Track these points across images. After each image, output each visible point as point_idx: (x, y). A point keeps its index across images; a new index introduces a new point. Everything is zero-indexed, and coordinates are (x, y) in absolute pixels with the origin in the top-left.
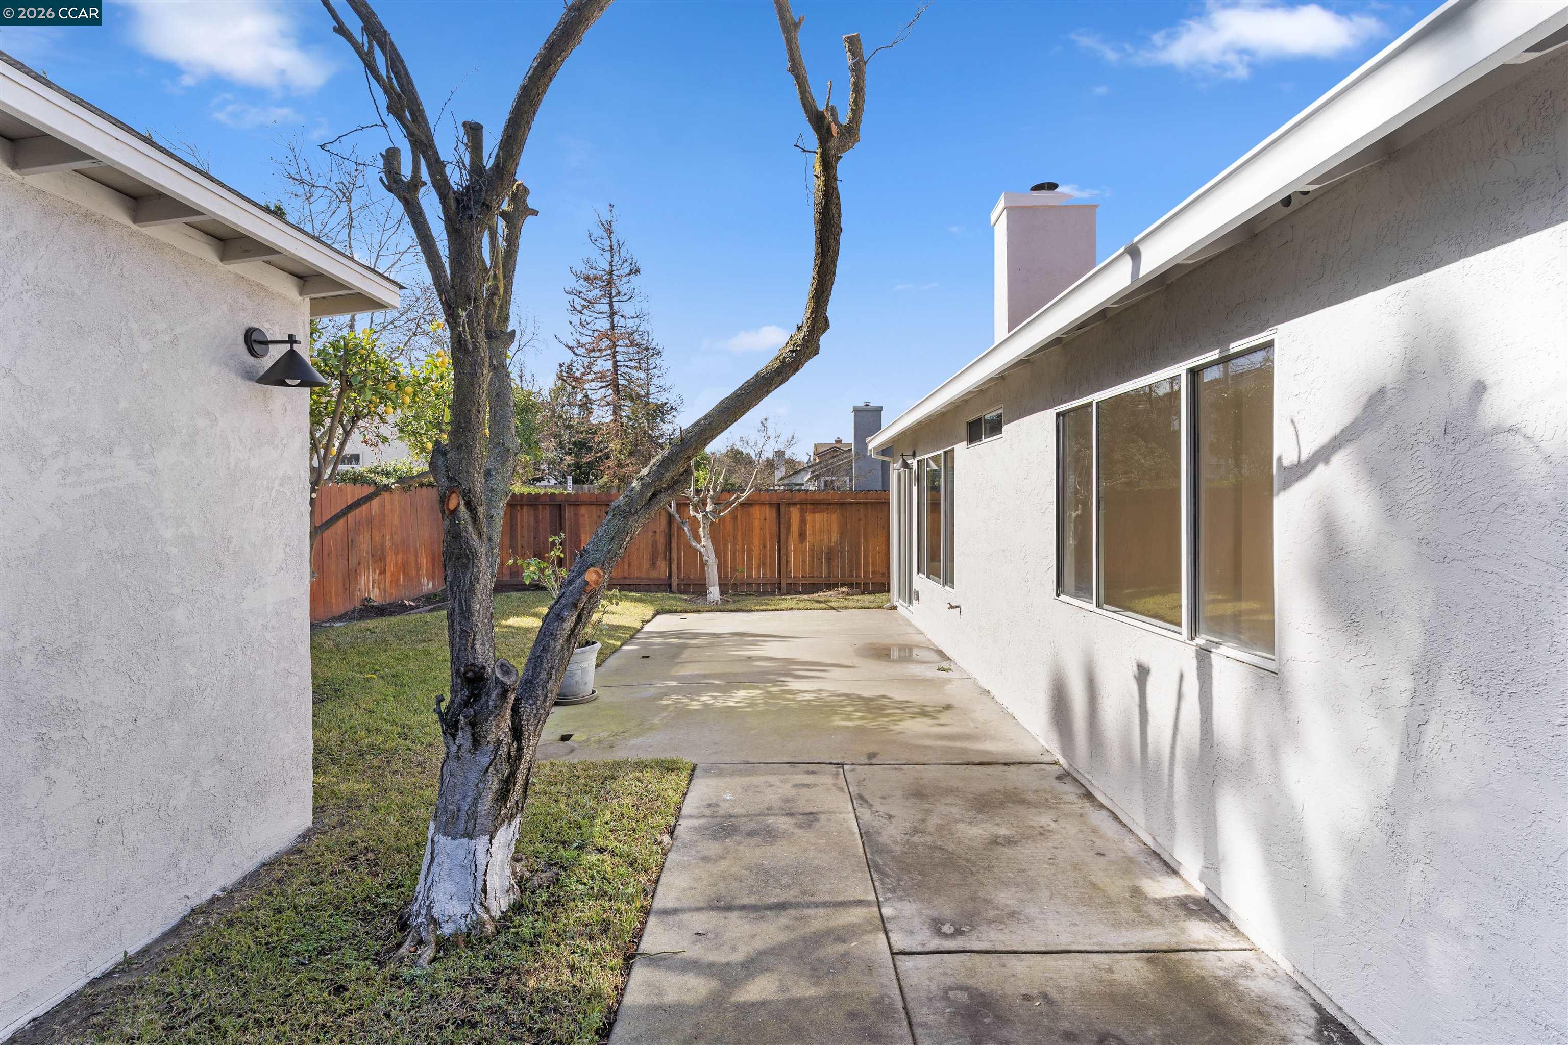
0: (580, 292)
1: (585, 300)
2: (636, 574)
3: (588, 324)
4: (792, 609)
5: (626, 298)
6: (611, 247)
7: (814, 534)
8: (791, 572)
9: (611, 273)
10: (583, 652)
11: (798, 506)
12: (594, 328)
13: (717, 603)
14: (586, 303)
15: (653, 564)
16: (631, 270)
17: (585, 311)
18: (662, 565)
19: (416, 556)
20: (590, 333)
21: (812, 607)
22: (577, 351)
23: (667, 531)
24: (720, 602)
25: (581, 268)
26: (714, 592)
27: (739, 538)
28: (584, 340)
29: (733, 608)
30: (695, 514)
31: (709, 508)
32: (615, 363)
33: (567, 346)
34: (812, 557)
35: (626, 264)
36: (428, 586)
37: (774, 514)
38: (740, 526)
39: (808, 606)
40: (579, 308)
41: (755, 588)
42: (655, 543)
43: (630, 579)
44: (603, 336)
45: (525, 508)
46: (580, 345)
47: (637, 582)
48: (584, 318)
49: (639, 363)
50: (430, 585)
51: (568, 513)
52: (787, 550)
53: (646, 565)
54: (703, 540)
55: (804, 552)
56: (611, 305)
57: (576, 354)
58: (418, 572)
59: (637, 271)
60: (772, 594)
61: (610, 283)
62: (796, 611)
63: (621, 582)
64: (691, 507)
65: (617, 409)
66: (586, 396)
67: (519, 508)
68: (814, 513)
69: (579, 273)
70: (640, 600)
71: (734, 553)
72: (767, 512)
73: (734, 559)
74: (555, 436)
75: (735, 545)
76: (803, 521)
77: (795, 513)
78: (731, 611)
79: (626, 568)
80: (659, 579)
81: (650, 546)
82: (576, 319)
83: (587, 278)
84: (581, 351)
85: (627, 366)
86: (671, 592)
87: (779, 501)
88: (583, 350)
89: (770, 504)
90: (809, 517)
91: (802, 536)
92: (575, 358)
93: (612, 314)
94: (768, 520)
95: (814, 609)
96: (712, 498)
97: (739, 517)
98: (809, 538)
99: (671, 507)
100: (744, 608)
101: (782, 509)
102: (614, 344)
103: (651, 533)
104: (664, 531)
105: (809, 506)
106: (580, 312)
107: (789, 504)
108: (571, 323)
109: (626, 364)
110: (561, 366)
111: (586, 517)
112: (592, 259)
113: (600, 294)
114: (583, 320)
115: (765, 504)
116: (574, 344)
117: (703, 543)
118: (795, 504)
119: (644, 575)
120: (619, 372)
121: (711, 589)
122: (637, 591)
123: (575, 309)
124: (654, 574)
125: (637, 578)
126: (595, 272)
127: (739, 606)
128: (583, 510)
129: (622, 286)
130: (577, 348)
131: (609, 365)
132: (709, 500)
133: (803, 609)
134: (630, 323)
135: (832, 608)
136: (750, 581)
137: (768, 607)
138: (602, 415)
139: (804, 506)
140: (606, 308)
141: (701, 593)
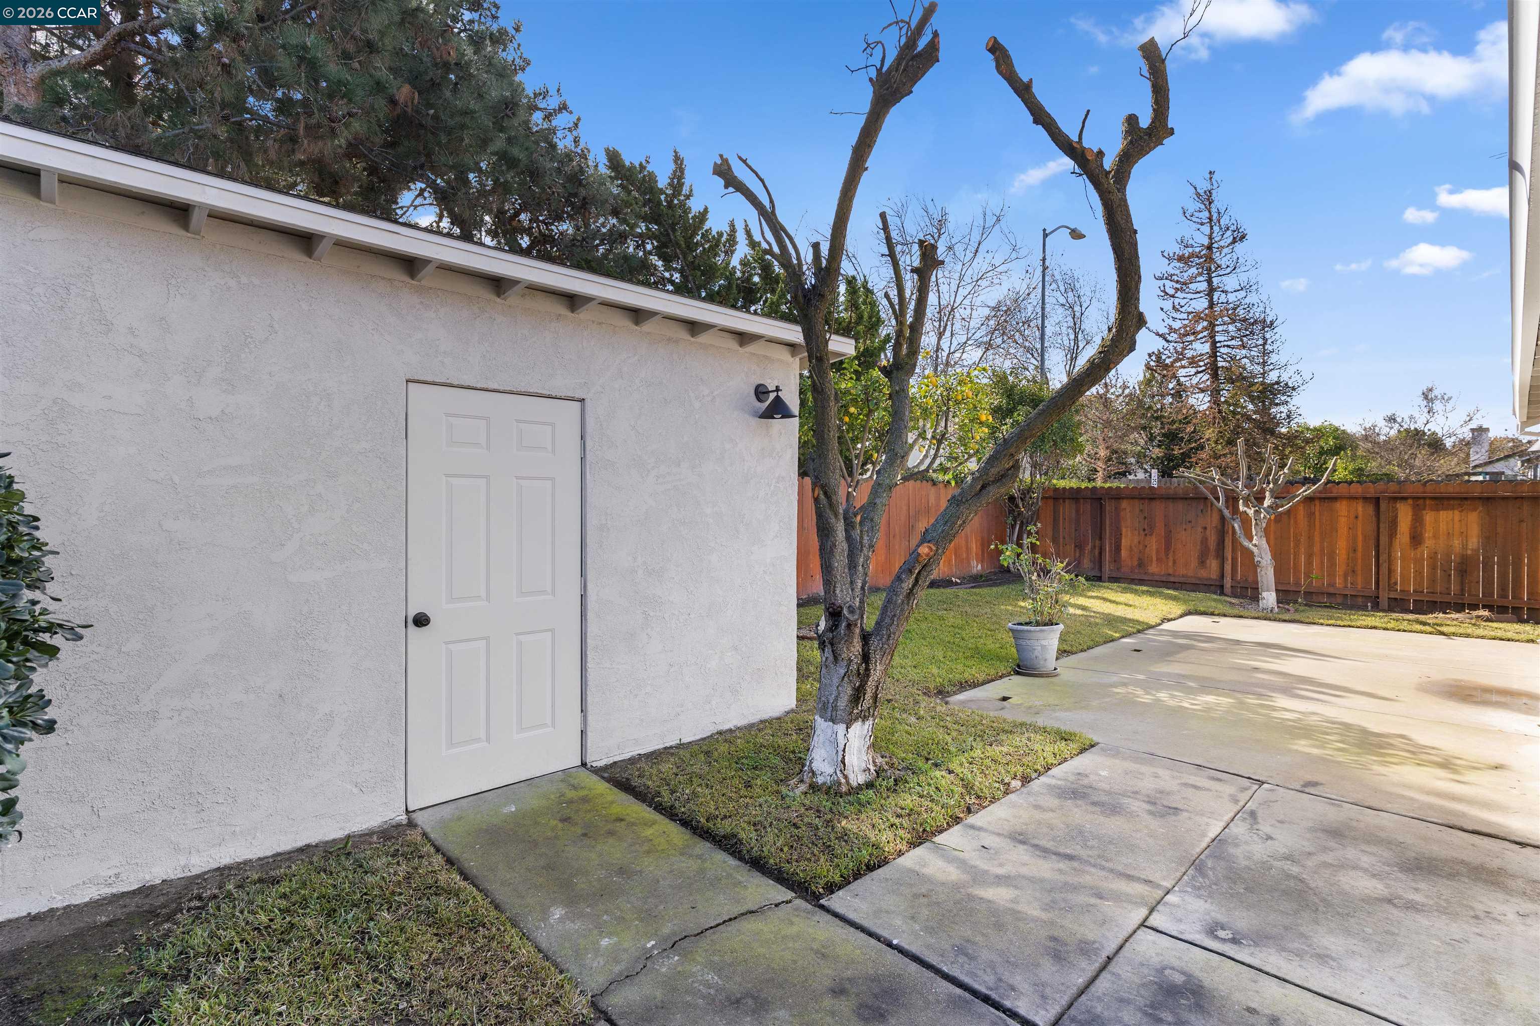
0: (1172, 275)
1: (1177, 282)
2: (1182, 571)
3: (1182, 307)
4: (1375, 628)
5: (1229, 270)
6: (1210, 219)
7: (1435, 536)
8: (1396, 584)
9: (1210, 248)
11: (1410, 501)
12: (1190, 310)
13: (1271, 611)
14: (1178, 286)
15: (1202, 563)
16: (1234, 238)
17: (1179, 294)
18: (1213, 564)
19: (967, 542)
20: (1185, 316)
21: (1409, 628)
22: (1170, 338)
23: (1219, 527)
24: (1276, 609)
25: (1175, 249)
26: (1269, 598)
27: (1317, 538)
28: (1177, 325)
29: (1287, 618)
30: (1245, 509)
31: (1267, 502)
32: (1214, 344)
33: (1157, 334)
34: (1433, 567)
35: (1229, 233)
36: (977, 567)
37: (1371, 510)
38: (1317, 523)
39: (1402, 627)
40: (1171, 292)
41: (1339, 600)
42: (1204, 541)
43: (1174, 576)
44: (1197, 317)
45: (1067, 501)
46: (1171, 329)
47: (1182, 580)
48: (1177, 301)
49: (1242, 340)
50: (979, 567)
51: (1109, 507)
52: (1390, 556)
53: (1194, 563)
54: (1255, 538)
55: (1419, 561)
56: (1209, 281)
57: (1168, 341)
58: (968, 555)
59: (1243, 237)
60: (1364, 608)
61: (1209, 259)
62: (1382, 631)
63: (1164, 579)
64: (1241, 501)
65: (1215, 393)
66: (1179, 384)
67: (1061, 501)
68: (1438, 510)
69: (1171, 255)
70: (1174, 598)
71: (1310, 556)
72: (1360, 509)
73: (1309, 563)
74: (1144, 428)
75: (1310, 545)
76: (1417, 522)
77: (1404, 512)
78: (1285, 621)
79: (1171, 564)
80: (1210, 579)
81: (1199, 543)
82: (1168, 305)
83: (1181, 259)
84: (1173, 337)
85: (1228, 346)
86: (1222, 593)
87: (1377, 495)
88: (1176, 336)
89: (1365, 499)
90: (1429, 517)
91: (1416, 539)
92: (1166, 345)
93: (1211, 290)
94: (1360, 518)
95: (1411, 631)
96: (1271, 491)
97: (1317, 513)
98: (1429, 541)
99: (1218, 499)
100: (1302, 619)
101: (1383, 505)
102: (1212, 325)
103: (1200, 529)
104: (1216, 527)
105: (1428, 502)
106: (1173, 296)
107: (1395, 499)
108: (1162, 309)
109: (1226, 343)
110: (1150, 355)
111: (1128, 510)
112: (1187, 236)
113: (1196, 272)
114: (1176, 304)
115: (1357, 498)
116: (1166, 331)
117: (1254, 542)
118: (1404, 499)
119: (1190, 573)
120: (1218, 354)
121: (1265, 594)
122: (1175, 589)
123: (1167, 294)
124: (1203, 573)
125: (1183, 576)
126: (1190, 250)
127: (1297, 616)
128: (1124, 504)
129: (1223, 259)
130: (1169, 334)
131: (1206, 348)
132: (1267, 494)
133: (1393, 629)
134: (1232, 298)
135: (1442, 633)
136: (1331, 590)
137: (1339, 623)
138: (1201, 402)
139: (1421, 502)
140: (1204, 286)
141: (1255, 597)
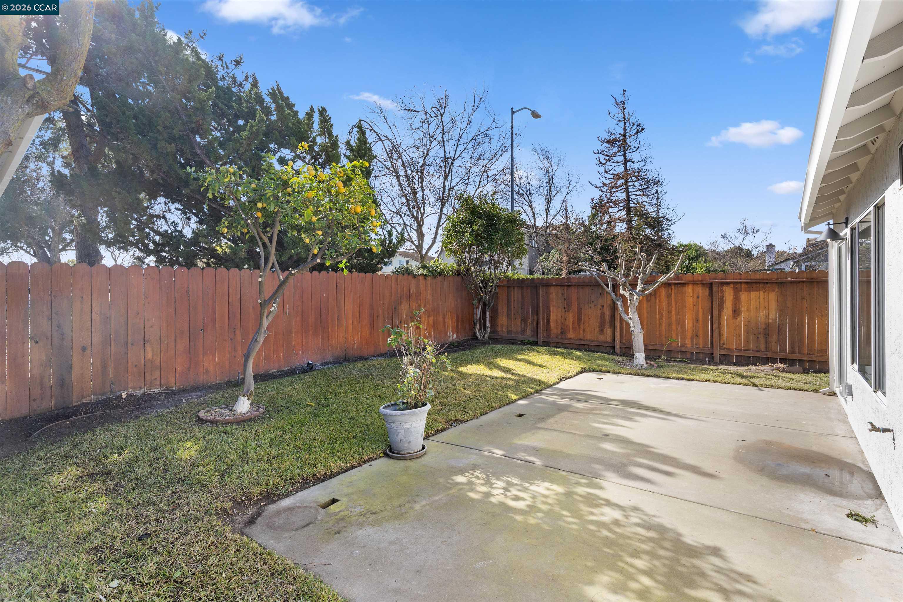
0: (603, 151)
1: (607, 156)
2: (588, 337)
3: (610, 171)
4: (708, 381)
5: (635, 149)
6: (624, 118)
7: (748, 310)
8: (724, 344)
9: (624, 135)
10: (403, 415)
11: (732, 285)
12: (615, 172)
13: (642, 367)
14: (607, 158)
15: (602, 330)
16: (638, 130)
17: (608, 163)
18: (608, 331)
19: (444, 319)
20: (612, 176)
21: (731, 380)
22: (604, 190)
23: (612, 305)
24: (645, 366)
25: (605, 136)
26: (640, 357)
27: (673, 313)
28: (607, 182)
29: (650, 374)
30: (624, 292)
31: (639, 288)
32: (628, 193)
33: (596, 187)
34: (748, 332)
35: (635, 127)
36: (452, 337)
37: (707, 292)
38: (674, 303)
39: (727, 380)
40: (603, 162)
41: (689, 356)
42: (603, 315)
43: (584, 340)
44: (618, 177)
45: (516, 288)
46: (605, 185)
47: (588, 343)
48: (607, 167)
49: (643, 191)
50: (455, 336)
51: (542, 292)
52: (720, 324)
53: (596, 331)
54: (630, 313)
55: (738, 328)
56: (624, 155)
57: (602, 191)
58: (445, 328)
59: (642, 129)
60: (703, 362)
61: (624, 141)
62: (713, 383)
63: (577, 342)
64: (621, 286)
65: (629, 222)
66: (610, 217)
67: (512, 288)
68: (749, 291)
69: (603, 139)
70: (578, 358)
71: (669, 325)
72: (700, 291)
73: (669, 330)
74: (591, 244)
75: (670, 318)
76: (737, 299)
77: (728, 293)
78: (648, 376)
79: (581, 332)
80: (607, 342)
81: (599, 317)
82: (602, 170)
83: (609, 142)
84: (605, 189)
85: (636, 195)
86: (614, 353)
87: (711, 281)
88: (607, 188)
89: (703, 284)
90: (744, 296)
91: (736, 312)
92: (601, 193)
93: (626, 161)
94: (700, 298)
95: (733, 383)
96: (642, 279)
97: (673, 295)
98: (744, 314)
99: (607, 286)
100: (660, 374)
101: (715, 289)
102: (627, 182)
103: (599, 307)
104: (610, 305)
105: (743, 285)
106: (604, 164)
107: (722, 284)
108: (599, 172)
109: (634, 193)
110: (592, 200)
111: (554, 294)
112: (612, 129)
113: (617, 150)
114: (607, 169)
115: (698, 284)
116: (602, 185)
117: (630, 316)
118: (728, 284)
119: (594, 338)
120: (630, 199)
121: (637, 355)
122: (580, 350)
123: (601, 163)
124: (602, 338)
125: (590, 340)
126: (614, 137)
127: (657, 372)
128: (552, 290)
129: (632, 142)
130: (603, 187)
131: (623, 196)
132: (639, 281)
133: (721, 382)
134: (637, 166)
135: (754, 385)
136: (683, 349)
137: (685, 376)
138: (621, 228)
139: (738, 286)
140: (621, 158)
141: (631, 356)
